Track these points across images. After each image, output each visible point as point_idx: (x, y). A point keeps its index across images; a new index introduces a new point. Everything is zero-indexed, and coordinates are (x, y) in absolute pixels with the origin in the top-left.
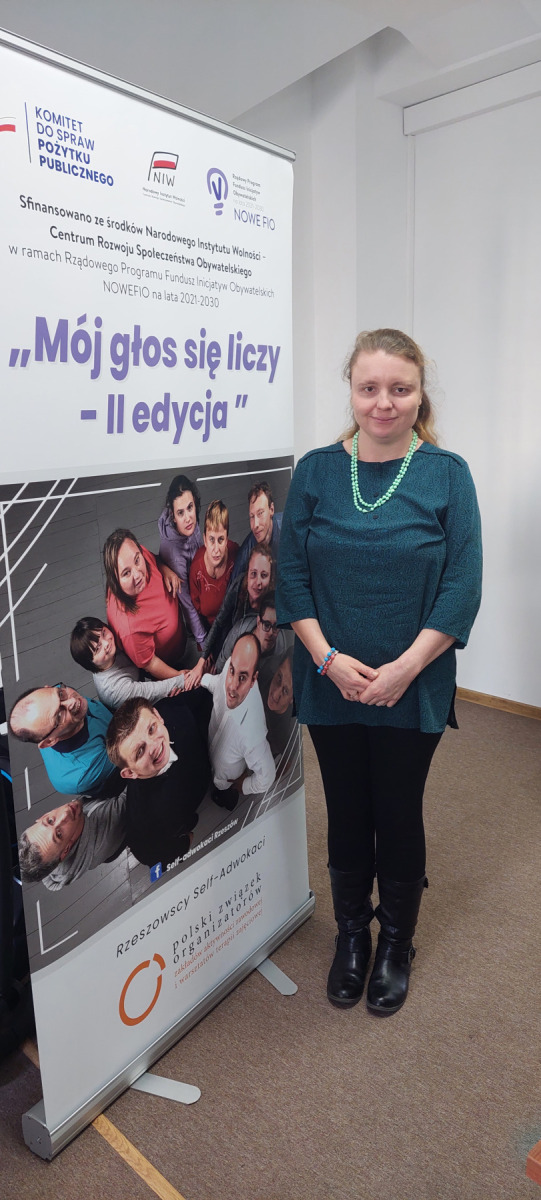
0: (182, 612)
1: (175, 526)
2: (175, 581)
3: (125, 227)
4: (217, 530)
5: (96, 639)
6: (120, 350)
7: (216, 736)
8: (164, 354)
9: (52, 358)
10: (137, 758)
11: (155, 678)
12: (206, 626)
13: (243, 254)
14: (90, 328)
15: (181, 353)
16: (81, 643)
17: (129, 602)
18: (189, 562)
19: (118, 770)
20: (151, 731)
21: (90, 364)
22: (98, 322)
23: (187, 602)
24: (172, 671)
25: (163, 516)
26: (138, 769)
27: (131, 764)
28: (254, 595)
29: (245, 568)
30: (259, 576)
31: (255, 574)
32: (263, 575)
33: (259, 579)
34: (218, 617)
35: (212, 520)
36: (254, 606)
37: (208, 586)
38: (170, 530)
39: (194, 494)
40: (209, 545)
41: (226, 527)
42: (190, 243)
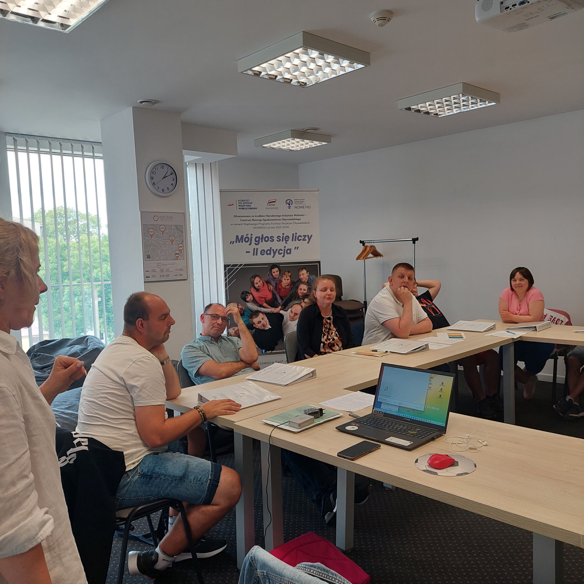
0: (274, 294)
1: (272, 275)
2: (272, 287)
3: (260, 216)
4: (287, 277)
5: (248, 296)
6: (257, 239)
7: (285, 326)
8: (270, 239)
9: (239, 242)
10: (258, 324)
11: (264, 307)
12: (282, 299)
13: (298, 215)
14: (249, 236)
15: (275, 239)
16: (243, 296)
17: (257, 290)
18: (276, 284)
19: (252, 325)
20: (263, 319)
21: (249, 242)
22: (252, 235)
23: (275, 292)
24: (270, 307)
25: (268, 273)
26: (259, 326)
27: (256, 325)
28: (301, 295)
29: (298, 287)
30: (303, 290)
31: (301, 289)
32: (304, 290)
33: (303, 291)
34: (286, 298)
35: (285, 275)
36: (301, 297)
37: (283, 290)
38: (270, 276)
39: (278, 268)
40: (283, 280)
41: (290, 277)
42: (279, 216)
